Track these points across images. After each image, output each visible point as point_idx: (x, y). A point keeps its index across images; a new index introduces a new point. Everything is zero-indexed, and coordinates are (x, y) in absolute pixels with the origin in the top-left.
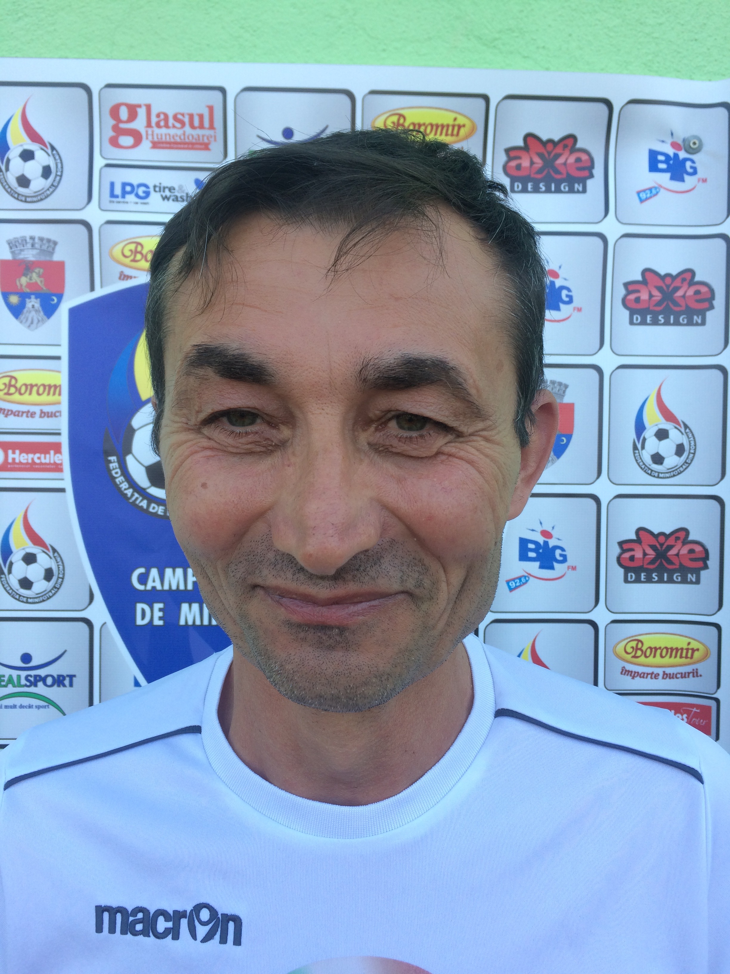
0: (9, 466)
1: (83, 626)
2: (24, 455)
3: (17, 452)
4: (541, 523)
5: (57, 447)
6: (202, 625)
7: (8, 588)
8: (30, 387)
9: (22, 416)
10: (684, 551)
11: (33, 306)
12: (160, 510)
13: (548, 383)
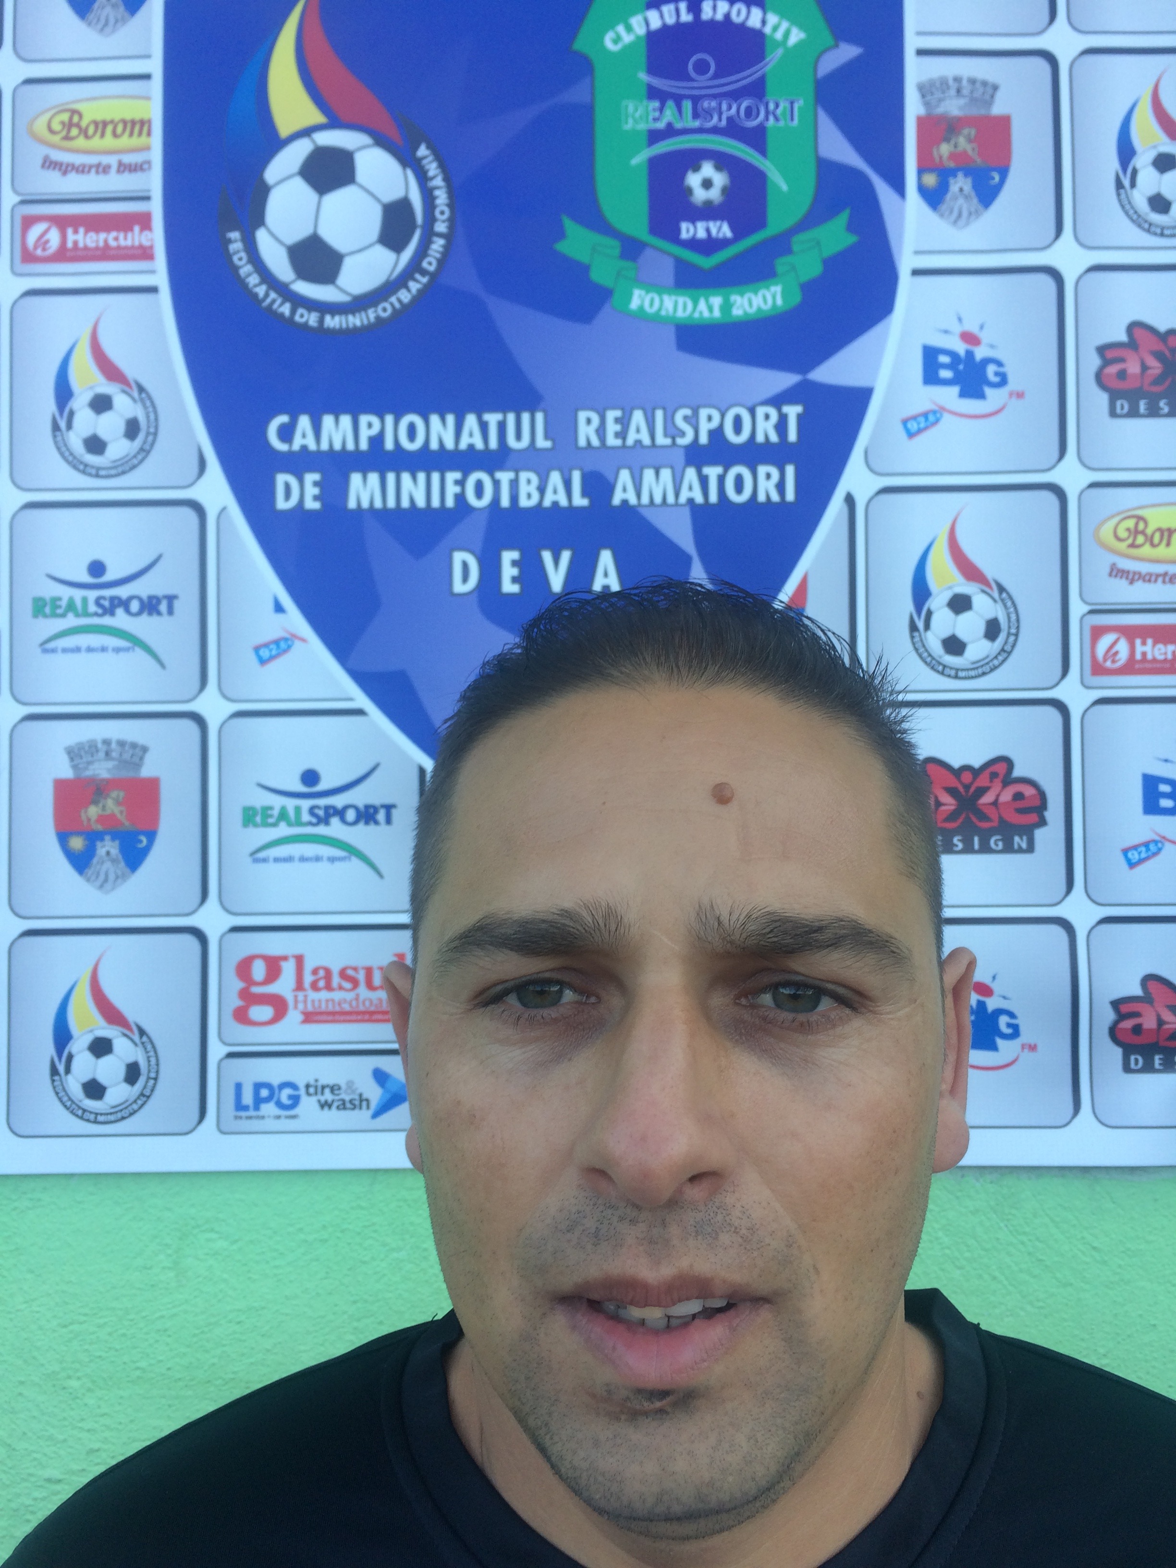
0: (68, 254)
1: (190, 514)
2: (92, 235)
3: (82, 230)
4: (960, 320)
5: (144, 221)
6: (385, 510)
7: (67, 454)
8: (101, 126)
9: (89, 172)
12: (312, 319)
13: (965, 83)
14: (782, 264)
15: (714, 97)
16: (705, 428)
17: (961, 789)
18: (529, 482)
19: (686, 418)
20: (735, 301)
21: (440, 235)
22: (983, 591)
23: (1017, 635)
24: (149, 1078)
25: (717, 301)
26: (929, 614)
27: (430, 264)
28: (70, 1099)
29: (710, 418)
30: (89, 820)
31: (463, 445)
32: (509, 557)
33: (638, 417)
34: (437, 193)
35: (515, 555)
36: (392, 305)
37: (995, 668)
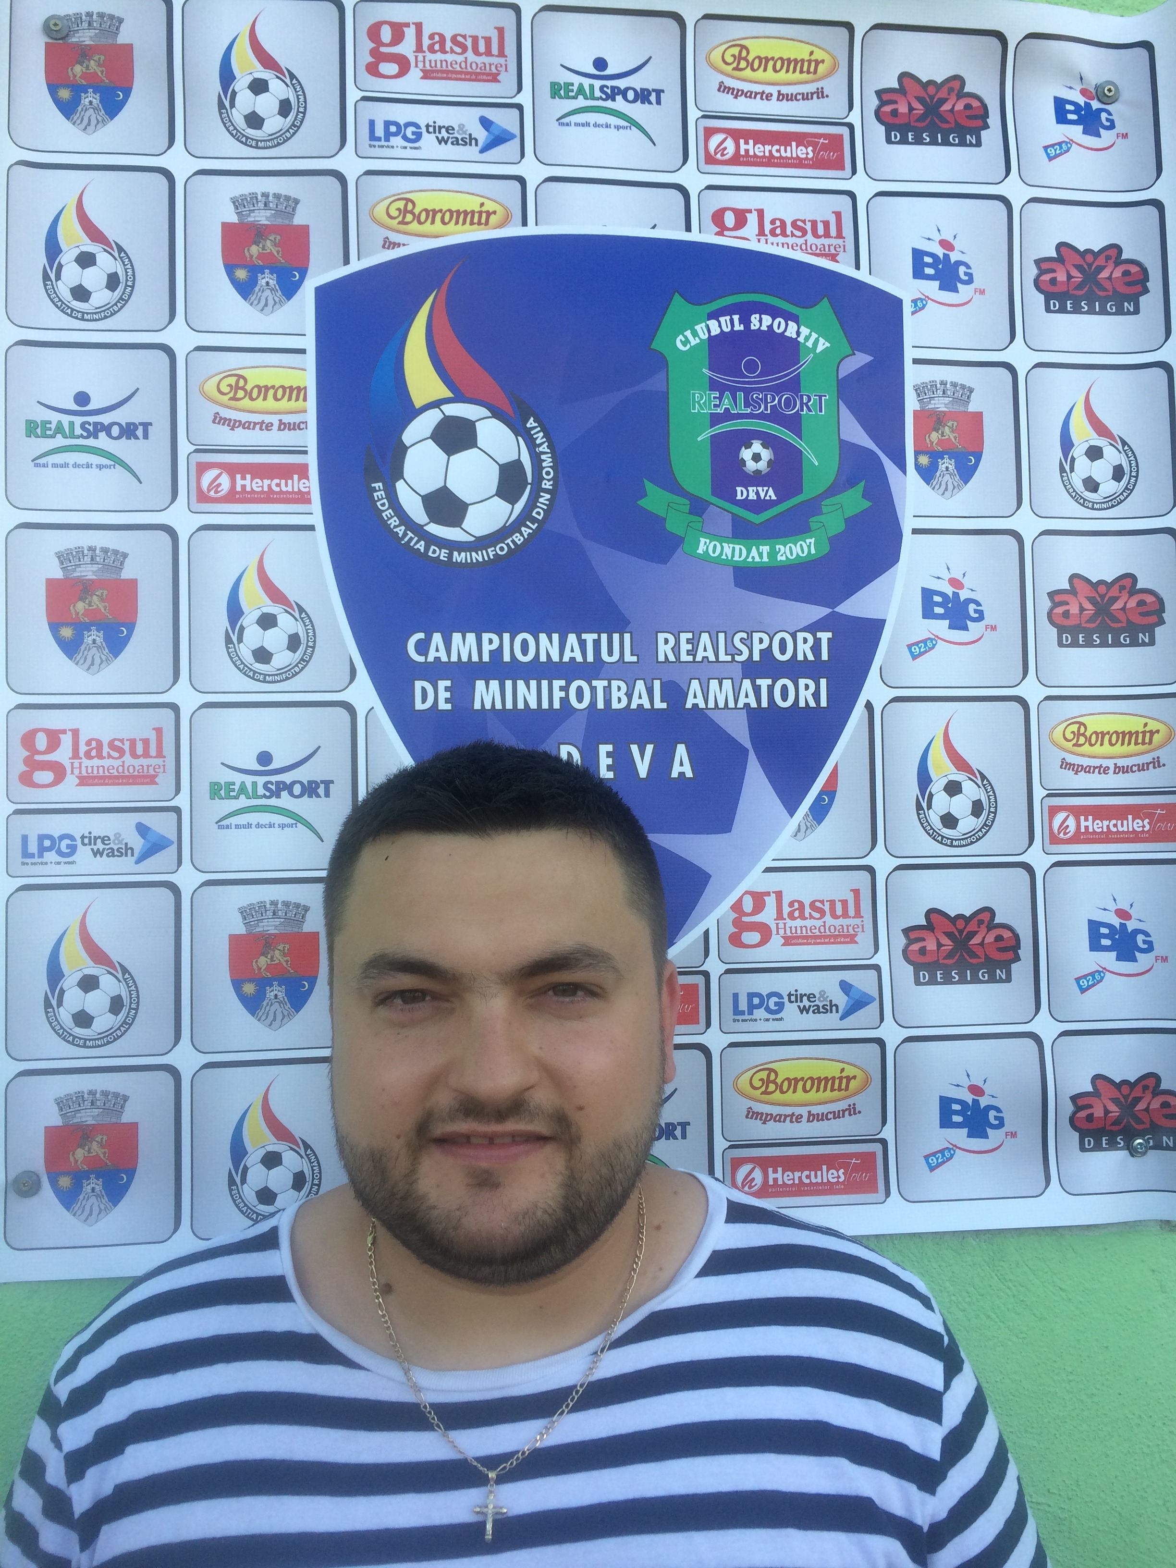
0: (237, 496)
1: (343, 713)
2: (258, 481)
3: (248, 477)
4: (948, 569)
5: (302, 471)
6: (504, 709)
7: (238, 663)
8: (264, 390)
9: (254, 429)
10: (1132, 603)
11: (267, 283)
12: (443, 554)
13: (948, 386)
14: (814, 522)
15: (761, 390)
16: (757, 648)
17: (957, 934)
18: (619, 689)
19: (742, 640)
20: (779, 549)
21: (546, 491)
22: (970, 779)
23: (995, 813)
24: (313, 1184)
25: (765, 549)
26: (931, 796)
27: (539, 513)
28: (246, 1205)
29: (761, 641)
30: (260, 969)
31: (566, 659)
32: (604, 749)
33: (705, 637)
34: (543, 457)
35: (610, 748)
36: (508, 545)
37: (981, 838)
